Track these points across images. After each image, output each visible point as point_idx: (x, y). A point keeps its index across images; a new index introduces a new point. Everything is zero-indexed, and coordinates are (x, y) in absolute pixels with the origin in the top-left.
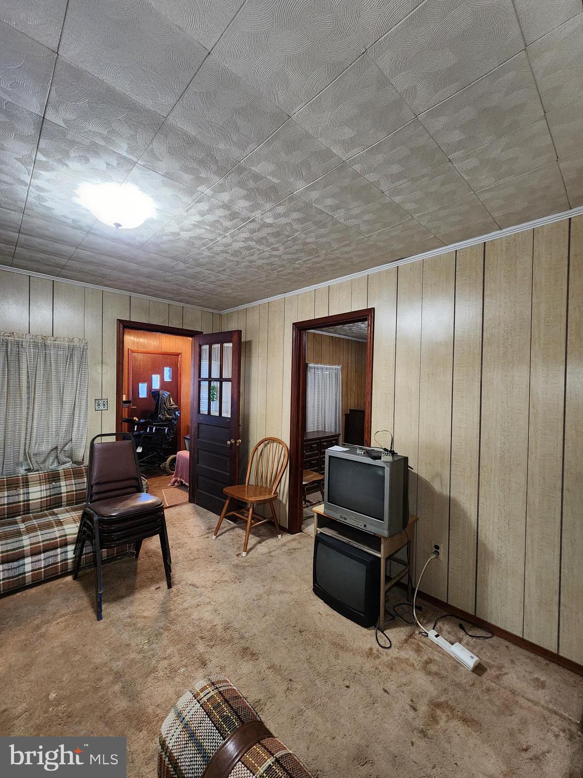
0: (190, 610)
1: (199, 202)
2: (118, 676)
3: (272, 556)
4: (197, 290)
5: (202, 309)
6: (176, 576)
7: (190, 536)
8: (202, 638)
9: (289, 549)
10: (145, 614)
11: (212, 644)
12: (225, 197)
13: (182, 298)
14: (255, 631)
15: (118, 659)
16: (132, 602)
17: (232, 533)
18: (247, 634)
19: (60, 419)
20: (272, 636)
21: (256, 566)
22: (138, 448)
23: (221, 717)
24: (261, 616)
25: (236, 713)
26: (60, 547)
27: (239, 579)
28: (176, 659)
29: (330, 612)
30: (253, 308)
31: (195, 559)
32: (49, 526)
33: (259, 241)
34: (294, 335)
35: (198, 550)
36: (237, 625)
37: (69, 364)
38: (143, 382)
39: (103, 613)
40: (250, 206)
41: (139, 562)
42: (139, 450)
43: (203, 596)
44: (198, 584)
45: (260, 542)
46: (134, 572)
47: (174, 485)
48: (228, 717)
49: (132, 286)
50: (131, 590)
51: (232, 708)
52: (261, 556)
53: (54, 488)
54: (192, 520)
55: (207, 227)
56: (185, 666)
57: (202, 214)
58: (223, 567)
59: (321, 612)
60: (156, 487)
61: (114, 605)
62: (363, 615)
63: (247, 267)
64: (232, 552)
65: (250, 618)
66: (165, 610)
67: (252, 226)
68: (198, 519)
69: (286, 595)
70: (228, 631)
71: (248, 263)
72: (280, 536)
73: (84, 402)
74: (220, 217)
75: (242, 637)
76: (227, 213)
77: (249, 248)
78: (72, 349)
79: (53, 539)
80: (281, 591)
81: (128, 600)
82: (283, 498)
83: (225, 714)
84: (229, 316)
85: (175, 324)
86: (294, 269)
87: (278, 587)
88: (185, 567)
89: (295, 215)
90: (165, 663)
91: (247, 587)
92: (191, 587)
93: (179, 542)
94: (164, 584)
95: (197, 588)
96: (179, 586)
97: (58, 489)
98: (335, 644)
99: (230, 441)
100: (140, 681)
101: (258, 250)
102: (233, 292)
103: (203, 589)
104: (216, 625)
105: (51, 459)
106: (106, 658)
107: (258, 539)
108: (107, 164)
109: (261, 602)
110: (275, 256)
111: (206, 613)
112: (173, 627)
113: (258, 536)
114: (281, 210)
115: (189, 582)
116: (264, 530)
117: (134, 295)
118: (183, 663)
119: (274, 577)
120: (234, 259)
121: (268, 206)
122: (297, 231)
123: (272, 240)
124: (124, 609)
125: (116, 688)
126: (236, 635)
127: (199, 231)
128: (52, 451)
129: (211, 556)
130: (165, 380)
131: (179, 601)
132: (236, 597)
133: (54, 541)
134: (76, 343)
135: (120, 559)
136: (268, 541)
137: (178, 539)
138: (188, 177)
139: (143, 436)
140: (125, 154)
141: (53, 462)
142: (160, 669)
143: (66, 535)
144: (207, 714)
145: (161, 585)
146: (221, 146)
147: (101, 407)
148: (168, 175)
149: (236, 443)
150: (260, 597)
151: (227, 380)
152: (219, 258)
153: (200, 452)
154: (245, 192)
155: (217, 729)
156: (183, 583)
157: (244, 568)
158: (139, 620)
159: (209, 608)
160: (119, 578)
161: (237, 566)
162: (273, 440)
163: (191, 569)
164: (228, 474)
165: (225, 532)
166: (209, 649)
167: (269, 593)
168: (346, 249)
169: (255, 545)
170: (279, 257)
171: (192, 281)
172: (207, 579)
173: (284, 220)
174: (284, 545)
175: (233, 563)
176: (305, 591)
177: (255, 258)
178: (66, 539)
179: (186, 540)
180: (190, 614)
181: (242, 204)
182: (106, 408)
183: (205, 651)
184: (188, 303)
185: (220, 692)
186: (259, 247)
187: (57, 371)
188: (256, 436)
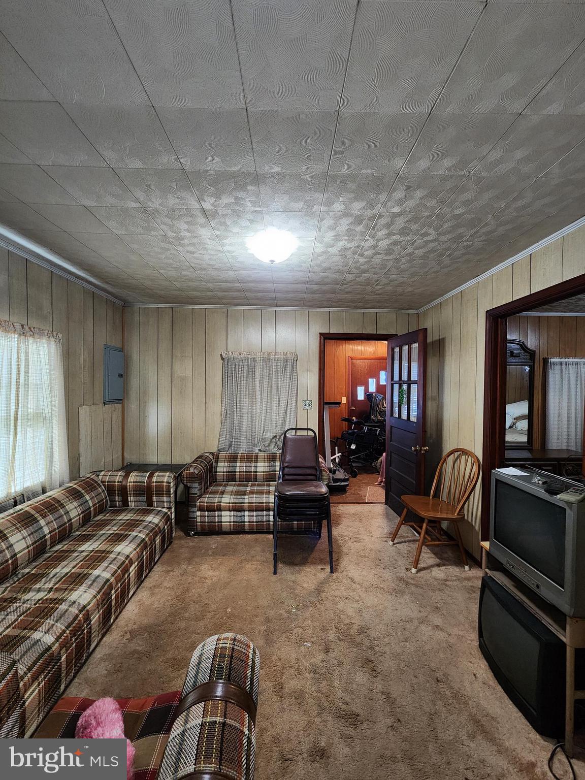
0: (338, 599)
1: (322, 220)
2: (268, 620)
3: (446, 585)
4: (379, 295)
5: (397, 311)
6: (342, 565)
7: (371, 534)
8: (336, 628)
9: (472, 586)
10: (304, 585)
11: (342, 637)
12: (338, 207)
13: (371, 304)
14: (387, 649)
15: (272, 609)
16: (299, 572)
17: (412, 545)
18: (378, 648)
19: (277, 415)
20: (402, 665)
21: (422, 588)
22: (353, 445)
23: (219, 664)
24: (401, 640)
25: (230, 670)
26: (266, 511)
27: (396, 592)
28: (309, 632)
29: (491, 683)
30: (447, 300)
31: (365, 557)
32: (261, 493)
33: (403, 232)
34: (488, 325)
35: (371, 550)
36: (373, 634)
37: (284, 373)
38: (361, 385)
39: (278, 571)
40: (367, 203)
41: (320, 542)
42: (353, 447)
43: (355, 593)
44: (356, 580)
45: (438, 565)
46: (312, 549)
47: (381, 484)
48: (222, 668)
49: (327, 303)
50: (304, 562)
51: (231, 664)
52: (433, 580)
53: (272, 466)
54: (379, 520)
55: (345, 238)
56: (313, 643)
57: (332, 228)
58: (387, 574)
59: (477, 675)
60: (365, 483)
61: (287, 568)
62: (535, 713)
63: (409, 261)
64: (402, 563)
65: (388, 635)
66: (319, 590)
67: (382, 222)
68: (385, 521)
69: (443, 635)
70: (362, 635)
71: (407, 258)
72: (467, 567)
73: (294, 402)
74: (348, 225)
75: (371, 648)
76: (351, 220)
77: (396, 243)
78: (286, 361)
79: (261, 503)
80: (437, 626)
81: (297, 568)
82: (475, 524)
83: (222, 664)
84: (425, 313)
85: (369, 330)
86: (465, 247)
87: (437, 620)
88: (353, 560)
89: (419, 194)
90: (300, 631)
91: (400, 604)
92: (349, 579)
93: (358, 536)
94: (328, 568)
95: (354, 583)
96: (340, 575)
97: (274, 467)
98: (477, 722)
99: (415, 447)
100: (278, 632)
101: (408, 241)
102: (414, 289)
103: (358, 586)
104: (354, 623)
105: (273, 445)
106: (266, 604)
107: (438, 561)
108: (249, 220)
109: (408, 626)
110: (432, 241)
111: (350, 609)
112: (318, 606)
113: (439, 558)
114: (398, 195)
115: (350, 575)
116: (451, 555)
117: (332, 310)
118: (313, 640)
119: (437, 608)
120: (391, 257)
121: (383, 197)
122: (436, 208)
123: (415, 227)
124: (292, 573)
125: (263, 628)
126: (367, 642)
127: (341, 244)
128: (273, 438)
129: (380, 560)
130: (381, 384)
131: (334, 586)
132: (385, 607)
133: (261, 505)
134: (289, 356)
135: (307, 534)
136: (449, 567)
137: (359, 534)
138: (300, 205)
139: (355, 435)
140: (252, 209)
141: (275, 447)
142: (294, 633)
143: (269, 503)
144: (214, 656)
145: (326, 568)
146: (304, 169)
147: (307, 407)
148: (286, 210)
149: (421, 450)
150: (411, 620)
151: (415, 382)
152: (377, 260)
153: (393, 455)
154: (352, 195)
155: (211, 670)
156: (344, 573)
157: (407, 584)
158: (298, 587)
159: (355, 605)
160: (301, 549)
161: (401, 579)
162: (464, 452)
163: (357, 564)
164: (414, 482)
165: (405, 542)
166: (338, 641)
167: (422, 621)
168: (519, 203)
169: (432, 566)
170: (436, 240)
171: (369, 288)
172: (365, 579)
173: (411, 204)
174: (468, 579)
175: (398, 574)
176: (469, 642)
177: (410, 250)
178: (269, 506)
179: (365, 537)
180: (336, 603)
181: (357, 206)
182: (311, 407)
183: (333, 640)
184: (380, 308)
185: (233, 649)
186: (406, 238)
187: (277, 378)
188: (449, 444)
